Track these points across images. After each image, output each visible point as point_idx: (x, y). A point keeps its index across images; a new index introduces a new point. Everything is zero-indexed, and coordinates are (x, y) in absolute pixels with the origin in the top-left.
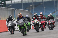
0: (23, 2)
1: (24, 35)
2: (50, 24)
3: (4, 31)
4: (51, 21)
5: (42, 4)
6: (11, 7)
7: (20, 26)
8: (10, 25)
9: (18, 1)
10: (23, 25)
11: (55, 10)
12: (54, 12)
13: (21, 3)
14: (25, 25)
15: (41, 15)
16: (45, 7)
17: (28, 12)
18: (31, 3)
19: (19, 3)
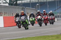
0: (31, 2)
1: (26, 29)
2: (51, 20)
3: (14, 25)
4: (51, 17)
5: (46, 3)
6: (21, 6)
7: (22, 22)
8: (17, 21)
9: (27, 1)
10: (25, 21)
11: (57, 8)
12: (56, 10)
13: (29, 2)
14: (27, 21)
15: (44, 12)
16: (48, 6)
17: (35, 10)
18: (38, 3)
19: (28, 2)
